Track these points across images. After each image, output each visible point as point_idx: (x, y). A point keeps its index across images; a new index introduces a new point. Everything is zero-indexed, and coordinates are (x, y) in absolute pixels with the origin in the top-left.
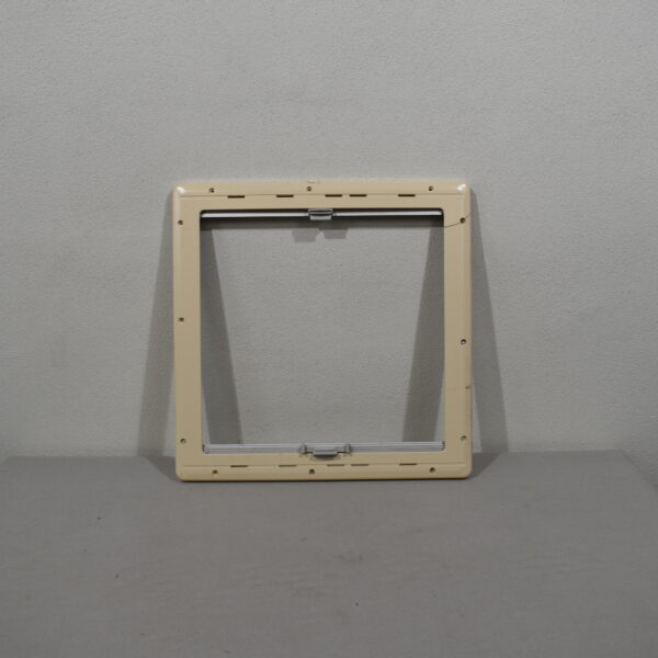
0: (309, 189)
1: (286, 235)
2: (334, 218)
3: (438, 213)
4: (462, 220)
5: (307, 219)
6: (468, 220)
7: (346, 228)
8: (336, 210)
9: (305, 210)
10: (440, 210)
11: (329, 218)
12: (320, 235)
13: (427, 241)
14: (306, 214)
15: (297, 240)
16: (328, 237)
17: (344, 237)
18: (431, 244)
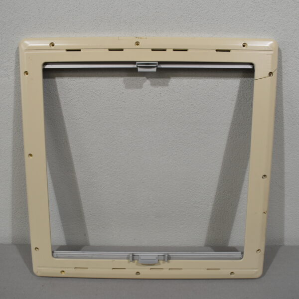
0: (137, 44)
1: (118, 82)
2: (158, 69)
3: (250, 67)
4: (271, 74)
5: (136, 69)
6: (275, 74)
7: (169, 78)
8: (160, 63)
9: (134, 63)
10: (251, 64)
11: (154, 70)
12: (147, 83)
13: (237, 89)
14: (135, 66)
15: (128, 86)
16: (152, 85)
17: (167, 85)
18: (240, 91)
